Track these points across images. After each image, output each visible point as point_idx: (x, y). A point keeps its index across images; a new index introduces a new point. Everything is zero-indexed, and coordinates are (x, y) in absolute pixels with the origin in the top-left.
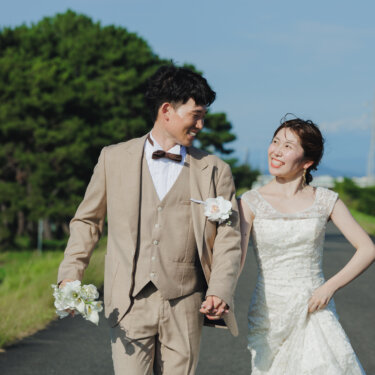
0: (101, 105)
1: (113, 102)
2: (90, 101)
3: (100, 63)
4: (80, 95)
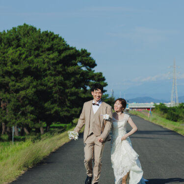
0: (42, 70)
1: (47, 68)
2: (36, 68)
3: (41, 49)
4: (31, 65)
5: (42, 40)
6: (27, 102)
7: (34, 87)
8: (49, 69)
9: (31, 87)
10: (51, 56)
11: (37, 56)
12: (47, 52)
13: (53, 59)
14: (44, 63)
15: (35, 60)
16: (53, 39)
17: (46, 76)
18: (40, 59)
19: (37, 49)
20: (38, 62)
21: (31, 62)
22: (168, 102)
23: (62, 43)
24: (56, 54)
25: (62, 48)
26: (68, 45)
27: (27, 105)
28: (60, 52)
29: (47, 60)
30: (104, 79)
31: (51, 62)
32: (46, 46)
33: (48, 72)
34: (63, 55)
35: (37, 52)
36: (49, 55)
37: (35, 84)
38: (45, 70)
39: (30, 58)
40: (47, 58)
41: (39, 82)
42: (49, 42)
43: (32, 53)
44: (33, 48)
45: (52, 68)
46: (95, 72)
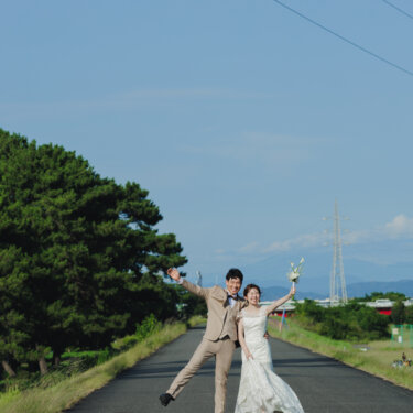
0: (40, 231)
1: (52, 227)
2: (28, 227)
3: (36, 185)
4: (16, 222)
5: (38, 165)
6: (8, 304)
7: (24, 270)
8: (56, 230)
9: (16, 269)
10: (60, 200)
11: (29, 200)
12: (51, 192)
13: (64, 207)
14: (44, 216)
15: (25, 210)
16: (63, 163)
17: (51, 244)
18: (35, 208)
19: (28, 184)
20: (30, 215)
21: (17, 214)
22: (324, 298)
23: (82, 170)
24: (71, 195)
25: (83, 181)
26: (98, 176)
27: (8, 310)
28: (80, 190)
29: (50, 209)
30: (179, 249)
31: (60, 213)
32: (48, 177)
33: (54, 236)
34: (87, 196)
35: (27, 191)
36: (54, 197)
37: (25, 262)
38: (47, 232)
39: (12, 207)
40: (50, 204)
41: (35, 258)
42: (55, 168)
43: (17, 193)
44: (20, 183)
45: (62, 227)
46: (160, 234)
